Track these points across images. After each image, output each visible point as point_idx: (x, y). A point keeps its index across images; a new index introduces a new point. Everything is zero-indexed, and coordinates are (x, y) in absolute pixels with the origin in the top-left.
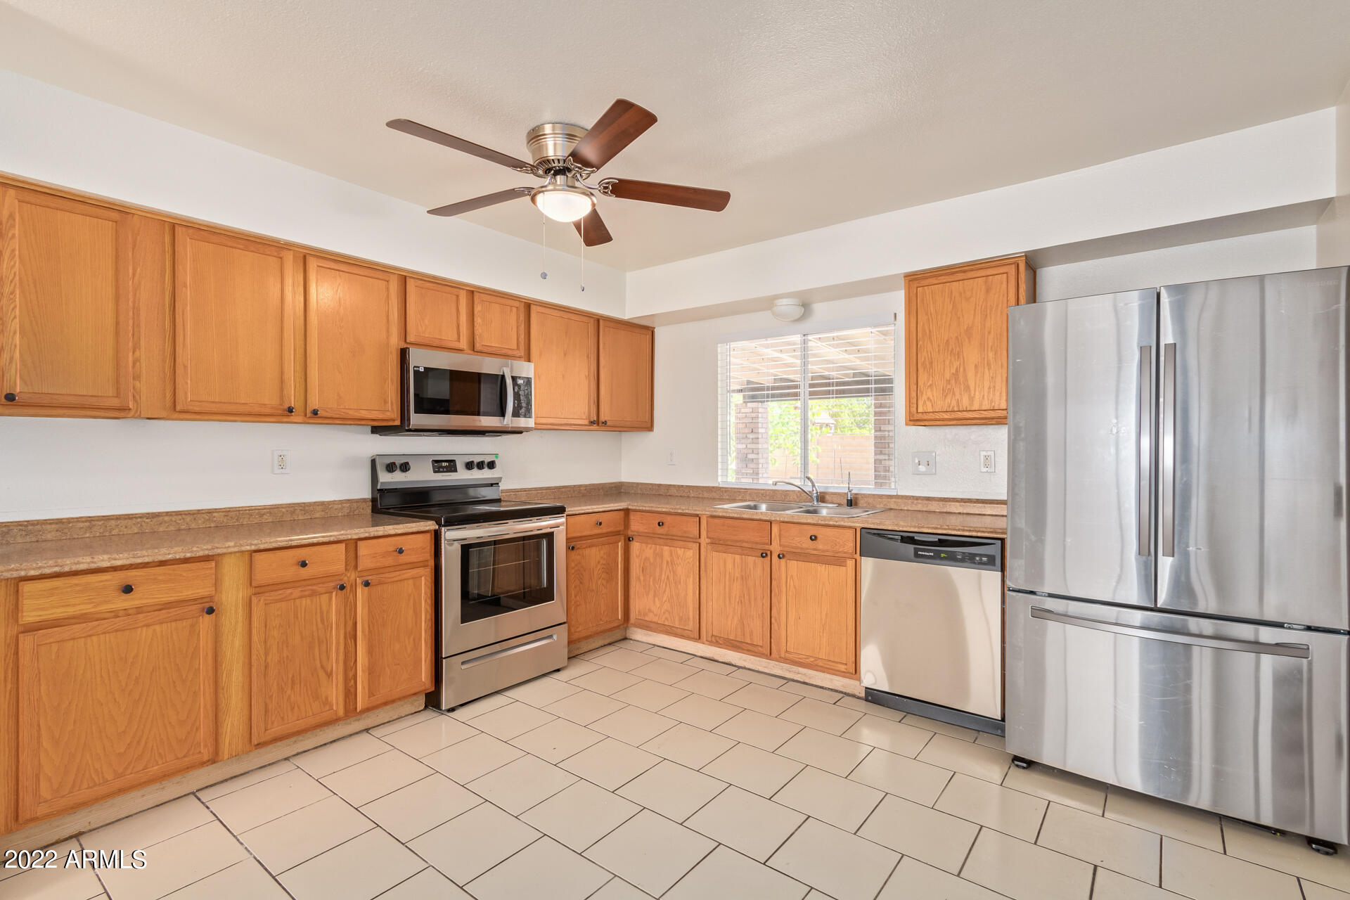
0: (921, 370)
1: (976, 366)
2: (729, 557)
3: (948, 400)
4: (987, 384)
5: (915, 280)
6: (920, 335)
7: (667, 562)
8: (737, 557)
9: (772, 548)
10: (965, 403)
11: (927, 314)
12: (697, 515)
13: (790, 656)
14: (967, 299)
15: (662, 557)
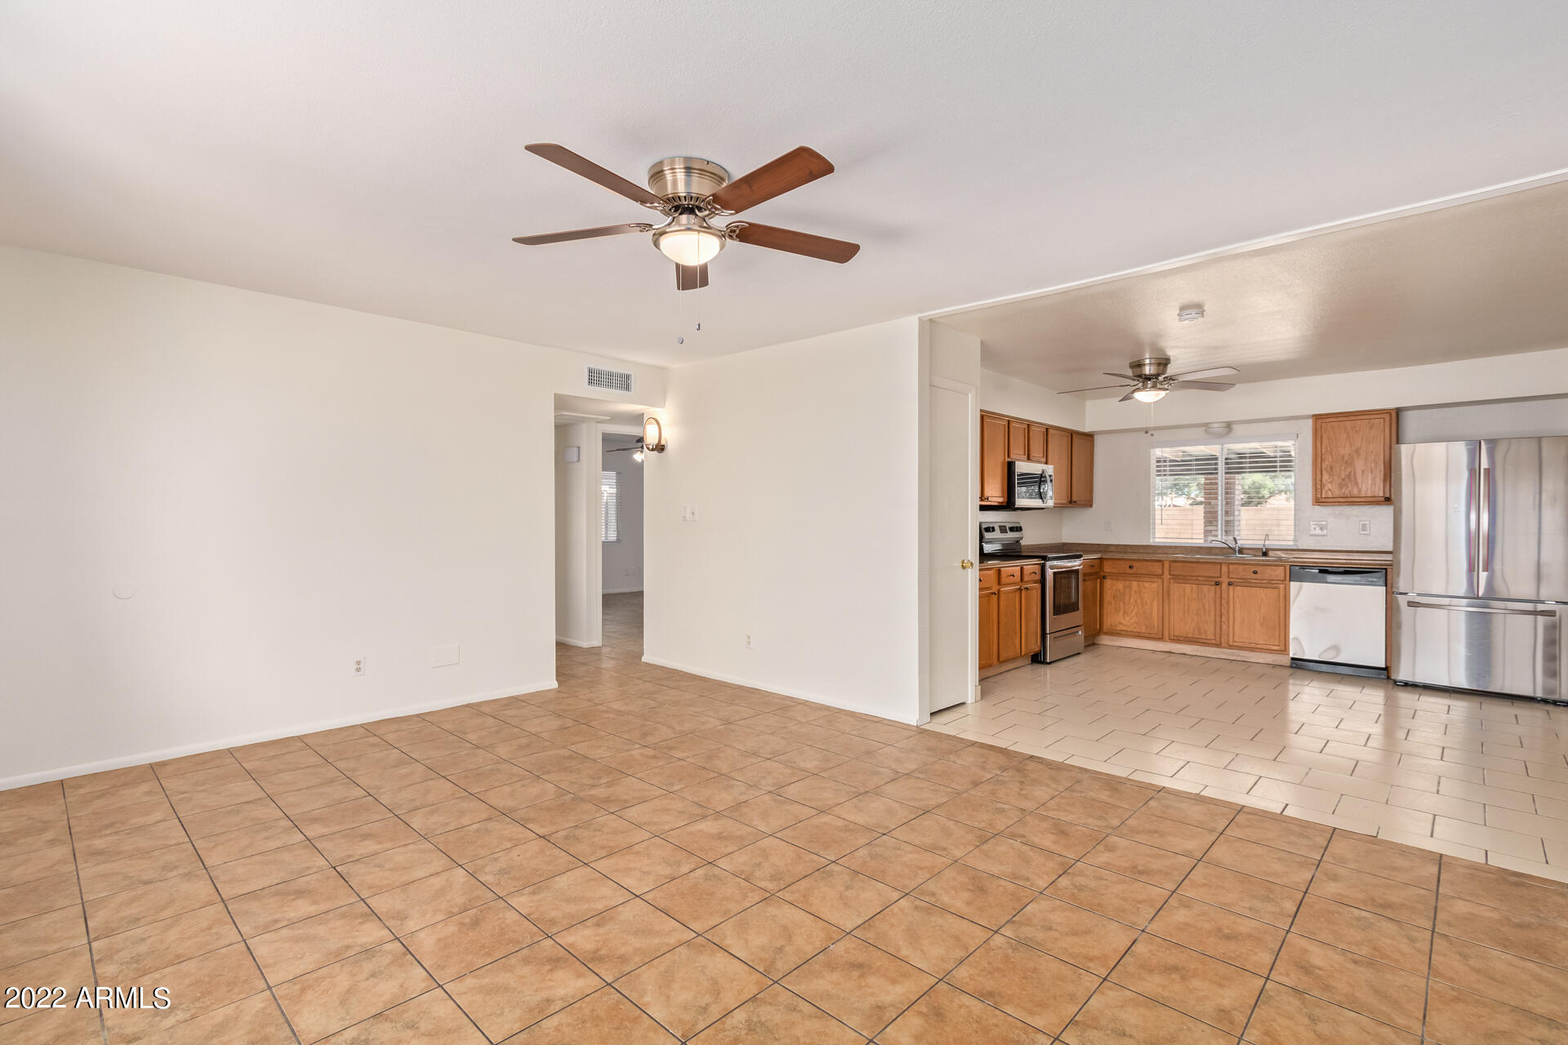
0: (1324, 473)
1: (1363, 471)
2: (1188, 587)
3: (1343, 491)
4: (1370, 482)
5: (1318, 418)
6: (1323, 451)
7: (1136, 592)
8: (1194, 586)
9: (1222, 580)
10: (1355, 491)
11: (1328, 439)
12: (1160, 561)
13: (1235, 644)
14: (1357, 432)
15: (1130, 588)
